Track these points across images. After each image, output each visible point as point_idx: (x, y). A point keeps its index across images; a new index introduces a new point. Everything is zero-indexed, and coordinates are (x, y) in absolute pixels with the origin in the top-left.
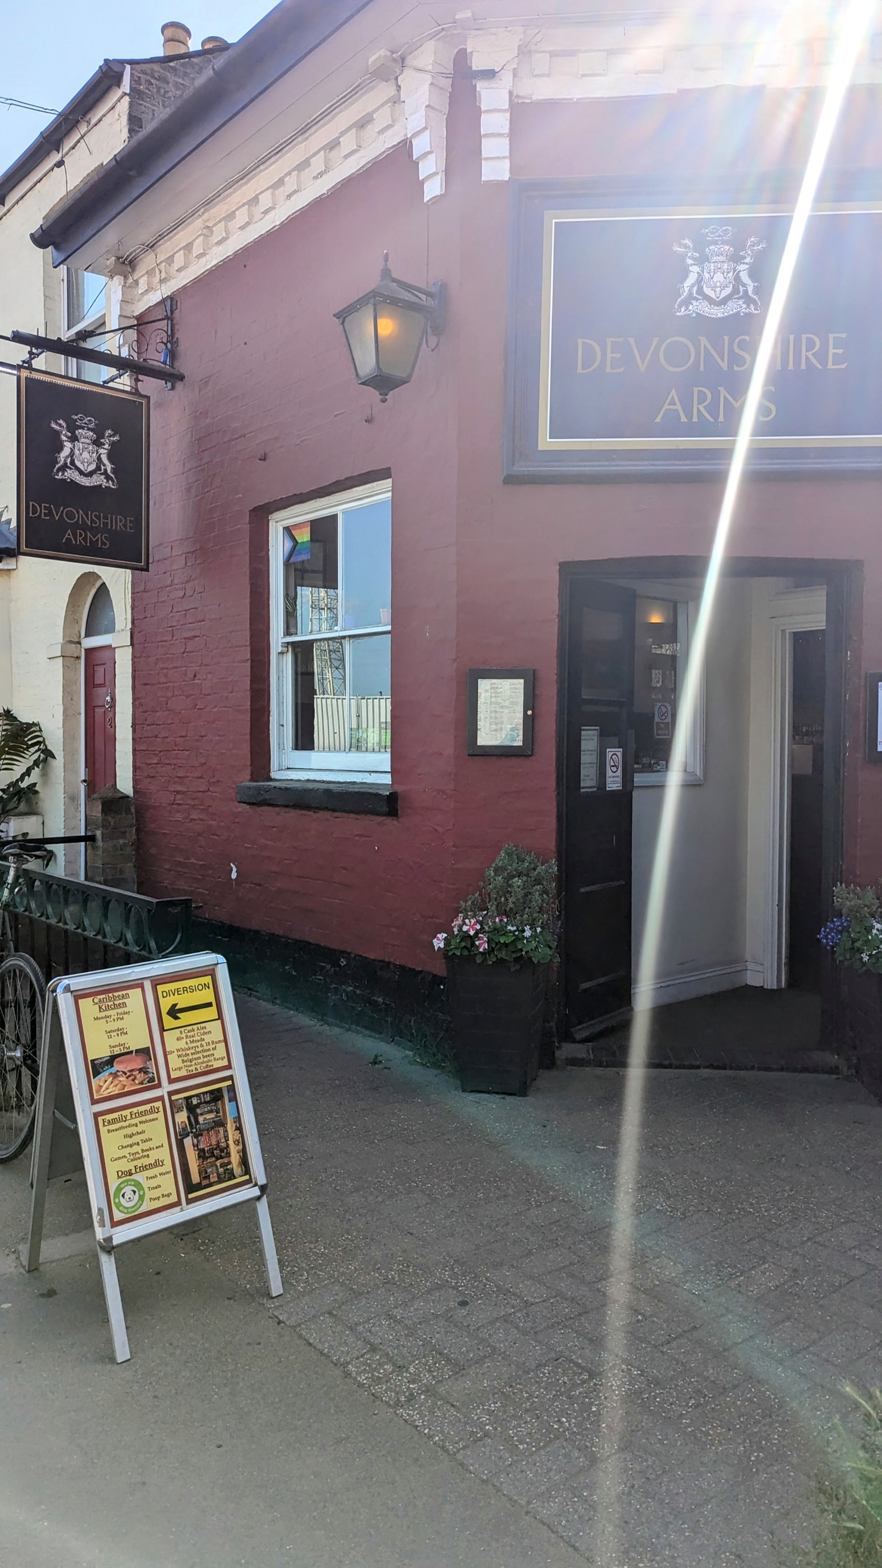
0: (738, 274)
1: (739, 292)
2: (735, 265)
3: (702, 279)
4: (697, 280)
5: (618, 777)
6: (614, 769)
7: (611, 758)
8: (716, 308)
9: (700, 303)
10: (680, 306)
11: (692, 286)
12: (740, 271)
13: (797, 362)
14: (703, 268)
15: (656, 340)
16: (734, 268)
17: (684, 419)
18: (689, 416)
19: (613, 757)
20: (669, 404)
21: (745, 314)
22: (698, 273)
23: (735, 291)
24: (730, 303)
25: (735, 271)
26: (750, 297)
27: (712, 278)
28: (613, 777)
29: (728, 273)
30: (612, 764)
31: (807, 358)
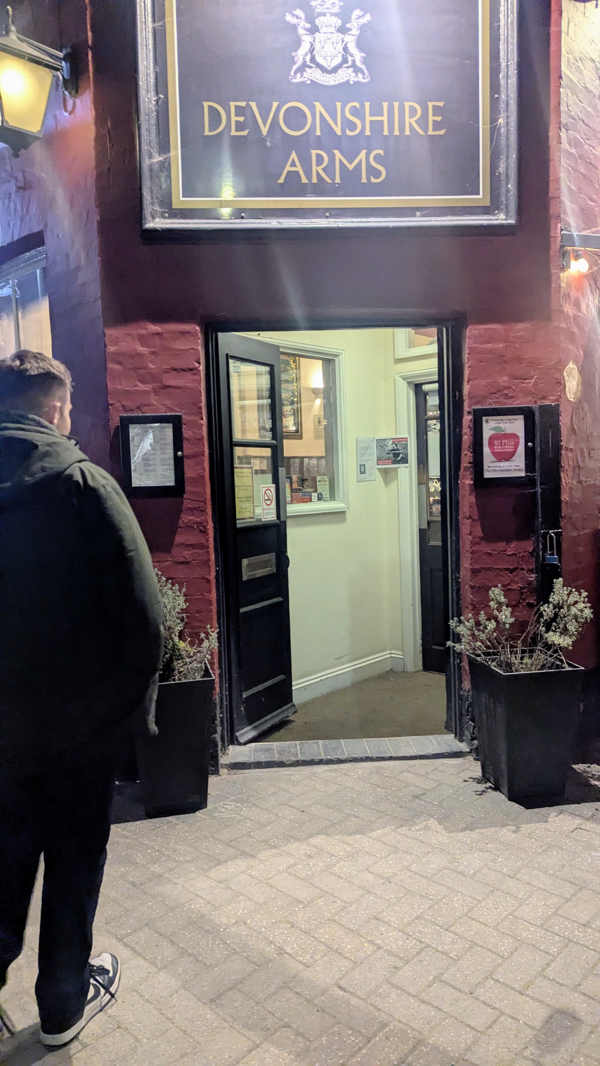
0: (346, 45)
1: (347, 62)
2: (343, 36)
3: (314, 48)
4: (310, 49)
5: (272, 509)
6: (268, 502)
7: (265, 493)
8: (328, 76)
9: (314, 71)
10: (296, 73)
11: (306, 54)
12: (347, 42)
13: (402, 129)
14: (314, 38)
15: (275, 104)
16: (343, 39)
17: (304, 180)
18: (309, 176)
19: (267, 492)
20: (291, 166)
21: (355, 82)
22: (311, 43)
23: (345, 60)
24: (340, 71)
25: (343, 41)
26: (357, 67)
27: (323, 48)
28: (268, 509)
29: (337, 43)
30: (266, 498)
31: (410, 125)
